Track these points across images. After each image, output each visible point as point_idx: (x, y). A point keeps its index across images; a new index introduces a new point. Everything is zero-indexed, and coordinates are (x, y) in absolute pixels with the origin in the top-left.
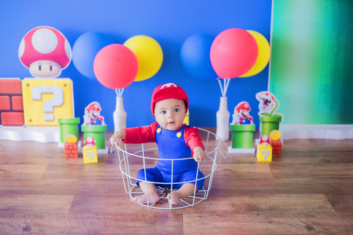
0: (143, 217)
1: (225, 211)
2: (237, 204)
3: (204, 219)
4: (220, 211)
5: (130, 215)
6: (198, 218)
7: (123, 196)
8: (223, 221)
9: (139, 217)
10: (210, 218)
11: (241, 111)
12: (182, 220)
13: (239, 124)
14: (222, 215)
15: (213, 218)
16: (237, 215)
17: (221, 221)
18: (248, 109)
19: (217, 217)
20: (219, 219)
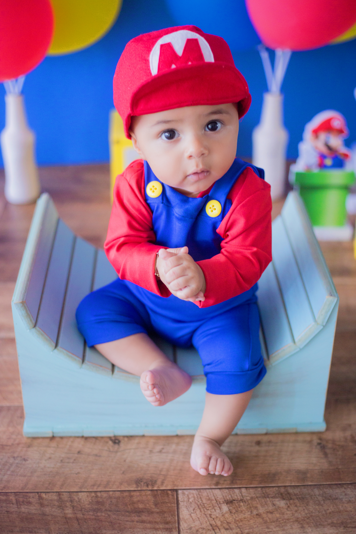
0: (59, 507)
1: (303, 475)
2: (334, 442)
3: (241, 516)
4: (288, 471)
5: (21, 499)
6: (225, 508)
7: (9, 408)
8: (301, 523)
9: (47, 510)
10: (261, 510)
11: (323, 136)
12: (179, 523)
13: (316, 171)
14: (296, 491)
15: (271, 508)
16: (337, 492)
17: (296, 524)
18: (340, 131)
19: (282, 503)
20: (288, 514)
